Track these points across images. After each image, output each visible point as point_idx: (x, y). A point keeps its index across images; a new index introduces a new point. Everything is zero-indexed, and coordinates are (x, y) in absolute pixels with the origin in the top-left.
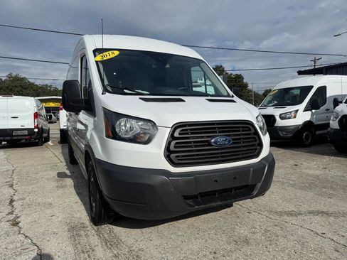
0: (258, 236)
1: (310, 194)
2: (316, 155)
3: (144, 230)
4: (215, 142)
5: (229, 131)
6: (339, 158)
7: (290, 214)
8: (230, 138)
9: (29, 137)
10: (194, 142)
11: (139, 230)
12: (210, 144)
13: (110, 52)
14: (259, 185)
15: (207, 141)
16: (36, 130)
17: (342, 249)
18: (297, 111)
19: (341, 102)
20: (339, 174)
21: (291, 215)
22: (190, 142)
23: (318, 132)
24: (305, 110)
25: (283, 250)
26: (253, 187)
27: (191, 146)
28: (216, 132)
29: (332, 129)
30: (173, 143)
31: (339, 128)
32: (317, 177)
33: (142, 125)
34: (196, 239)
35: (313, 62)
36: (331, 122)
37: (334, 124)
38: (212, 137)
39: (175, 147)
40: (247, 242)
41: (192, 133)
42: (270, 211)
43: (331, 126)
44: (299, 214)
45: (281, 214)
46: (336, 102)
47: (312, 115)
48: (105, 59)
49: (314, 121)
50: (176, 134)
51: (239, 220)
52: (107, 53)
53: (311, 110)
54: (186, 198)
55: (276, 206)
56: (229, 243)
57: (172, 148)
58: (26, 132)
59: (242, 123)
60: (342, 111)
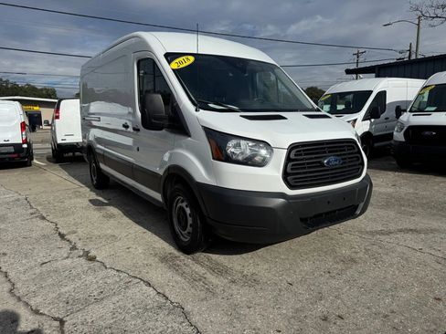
0: (361, 255)
1: (392, 214)
2: (377, 171)
3: (244, 255)
4: (328, 163)
5: (337, 151)
6: (404, 174)
7: (381, 233)
8: (339, 158)
9: (15, 155)
10: (308, 163)
11: (238, 256)
12: (323, 165)
13: (184, 57)
14: (362, 205)
15: (319, 162)
16: (25, 146)
17: (443, 262)
18: (355, 121)
19: (405, 111)
20: (412, 191)
21: (383, 234)
22: (304, 164)
23: (376, 145)
24: (364, 120)
25: (391, 265)
26: (356, 207)
27: (305, 168)
28: (325, 152)
29: (396, 141)
30: (290, 164)
31: (404, 140)
32: (390, 195)
33: (252, 146)
34: (302, 261)
35: (355, 56)
36: (395, 133)
37: (399, 136)
38: (325, 157)
39: (292, 169)
40: (353, 261)
41: (305, 154)
42: (361, 232)
43: (395, 138)
44: (389, 233)
45: (373, 233)
46: (399, 110)
47: (371, 125)
48: (181, 66)
49: (373, 132)
50: (292, 156)
51: (334, 242)
52: (181, 59)
53: (370, 119)
54: (302, 220)
55: (363, 226)
56: (337, 263)
57: (289, 170)
58: (12, 149)
59: (347, 142)
60: (408, 121)
